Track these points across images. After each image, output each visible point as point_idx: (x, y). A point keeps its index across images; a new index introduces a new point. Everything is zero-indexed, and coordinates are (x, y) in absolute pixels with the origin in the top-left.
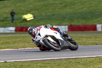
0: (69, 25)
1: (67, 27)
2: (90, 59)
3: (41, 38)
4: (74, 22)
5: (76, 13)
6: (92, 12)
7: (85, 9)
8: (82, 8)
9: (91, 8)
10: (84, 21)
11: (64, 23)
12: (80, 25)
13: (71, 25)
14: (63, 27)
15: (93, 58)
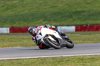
0: (11, 27)
1: (8, 29)
2: (32, 60)
3: (42, 37)
4: (15, 24)
5: (18, 15)
6: (33, 15)
7: (26, 11)
8: (24, 10)
9: (32, 11)
10: (25, 23)
11: (6, 25)
12: (21, 26)
13: (13, 27)
14: (5, 29)
15: (35, 59)
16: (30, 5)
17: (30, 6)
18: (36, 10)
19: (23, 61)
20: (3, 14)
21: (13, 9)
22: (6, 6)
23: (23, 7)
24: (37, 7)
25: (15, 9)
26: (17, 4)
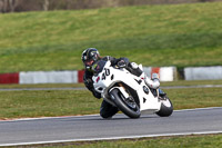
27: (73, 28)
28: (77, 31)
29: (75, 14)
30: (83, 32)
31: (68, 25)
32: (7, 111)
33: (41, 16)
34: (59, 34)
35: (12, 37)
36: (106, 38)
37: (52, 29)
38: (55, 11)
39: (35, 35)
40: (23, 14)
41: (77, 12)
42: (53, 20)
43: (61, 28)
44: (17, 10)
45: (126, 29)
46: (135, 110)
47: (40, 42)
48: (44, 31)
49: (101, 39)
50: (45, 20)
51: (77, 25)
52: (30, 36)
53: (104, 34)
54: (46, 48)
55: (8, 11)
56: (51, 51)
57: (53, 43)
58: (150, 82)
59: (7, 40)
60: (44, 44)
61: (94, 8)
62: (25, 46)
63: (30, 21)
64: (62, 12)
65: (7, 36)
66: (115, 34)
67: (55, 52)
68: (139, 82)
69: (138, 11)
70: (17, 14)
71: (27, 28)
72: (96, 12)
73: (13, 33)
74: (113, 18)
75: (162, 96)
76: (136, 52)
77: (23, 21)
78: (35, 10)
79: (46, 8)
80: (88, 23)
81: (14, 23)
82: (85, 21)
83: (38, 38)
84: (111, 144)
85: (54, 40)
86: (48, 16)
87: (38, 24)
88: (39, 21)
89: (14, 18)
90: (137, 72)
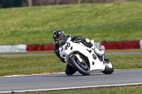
16: (128, 10)
17: (129, 12)
18: (137, 18)
19: (119, 90)
20: (90, 23)
21: (106, 16)
22: (95, 12)
23: (120, 12)
24: (138, 13)
25: (108, 15)
26: (111, 9)
27: (97, 15)
28: (100, 17)
29: (98, 6)
30: (103, 18)
31: (93, 13)
32: (54, 67)
33: (76, 7)
34: (88, 19)
35: (57, 20)
36: (118, 21)
37: (83, 16)
38: (85, 4)
39: (72, 19)
40: (65, 6)
41: (100, 5)
42: (84, 10)
43: (89, 15)
44: (61, 3)
45: (130, 16)
46: (87, 70)
47: (75, 24)
48: (78, 16)
49: (114, 22)
50: (79, 10)
51: (100, 13)
52: (70, 20)
53: (117, 19)
54: (80, 27)
55: (55, 4)
56: (83, 29)
57: (83, 25)
58: (98, 52)
59: (54, 23)
60: (78, 25)
61: (110, 2)
62: (66, 26)
63: (69, 10)
64: (90, 5)
65: (54, 20)
66: (123, 19)
67: (86, 30)
68: (90, 52)
69: (138, 4)
70: (61, 6)
71: (67, 15)
72: (111, 5)
73: (58, 18)
74: (123, 9)
75: (107, 61)
76: (137, 30)
77: (65, 10)
78: (72, 3)
79: (79, 2)
80: (106, 12)
81: (59, 11)
82: (104, 11)
83: (74, 21)
84: (121, 88)
85: (85, 22)
86: (81, 7)
87: (74, 12)
88: (75, 10)
89: (59, 9)
90: (89, 45)
